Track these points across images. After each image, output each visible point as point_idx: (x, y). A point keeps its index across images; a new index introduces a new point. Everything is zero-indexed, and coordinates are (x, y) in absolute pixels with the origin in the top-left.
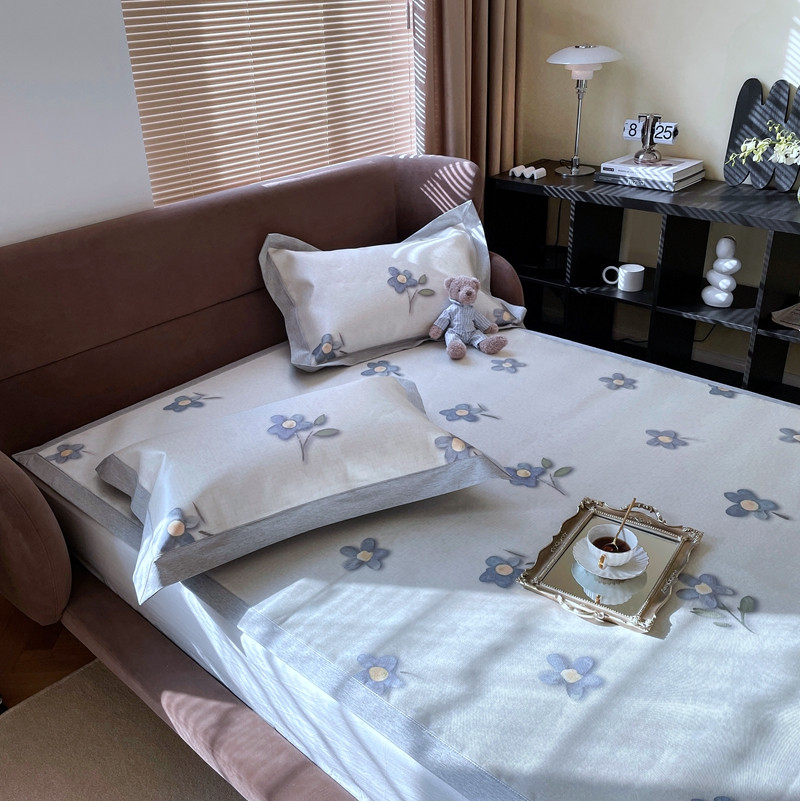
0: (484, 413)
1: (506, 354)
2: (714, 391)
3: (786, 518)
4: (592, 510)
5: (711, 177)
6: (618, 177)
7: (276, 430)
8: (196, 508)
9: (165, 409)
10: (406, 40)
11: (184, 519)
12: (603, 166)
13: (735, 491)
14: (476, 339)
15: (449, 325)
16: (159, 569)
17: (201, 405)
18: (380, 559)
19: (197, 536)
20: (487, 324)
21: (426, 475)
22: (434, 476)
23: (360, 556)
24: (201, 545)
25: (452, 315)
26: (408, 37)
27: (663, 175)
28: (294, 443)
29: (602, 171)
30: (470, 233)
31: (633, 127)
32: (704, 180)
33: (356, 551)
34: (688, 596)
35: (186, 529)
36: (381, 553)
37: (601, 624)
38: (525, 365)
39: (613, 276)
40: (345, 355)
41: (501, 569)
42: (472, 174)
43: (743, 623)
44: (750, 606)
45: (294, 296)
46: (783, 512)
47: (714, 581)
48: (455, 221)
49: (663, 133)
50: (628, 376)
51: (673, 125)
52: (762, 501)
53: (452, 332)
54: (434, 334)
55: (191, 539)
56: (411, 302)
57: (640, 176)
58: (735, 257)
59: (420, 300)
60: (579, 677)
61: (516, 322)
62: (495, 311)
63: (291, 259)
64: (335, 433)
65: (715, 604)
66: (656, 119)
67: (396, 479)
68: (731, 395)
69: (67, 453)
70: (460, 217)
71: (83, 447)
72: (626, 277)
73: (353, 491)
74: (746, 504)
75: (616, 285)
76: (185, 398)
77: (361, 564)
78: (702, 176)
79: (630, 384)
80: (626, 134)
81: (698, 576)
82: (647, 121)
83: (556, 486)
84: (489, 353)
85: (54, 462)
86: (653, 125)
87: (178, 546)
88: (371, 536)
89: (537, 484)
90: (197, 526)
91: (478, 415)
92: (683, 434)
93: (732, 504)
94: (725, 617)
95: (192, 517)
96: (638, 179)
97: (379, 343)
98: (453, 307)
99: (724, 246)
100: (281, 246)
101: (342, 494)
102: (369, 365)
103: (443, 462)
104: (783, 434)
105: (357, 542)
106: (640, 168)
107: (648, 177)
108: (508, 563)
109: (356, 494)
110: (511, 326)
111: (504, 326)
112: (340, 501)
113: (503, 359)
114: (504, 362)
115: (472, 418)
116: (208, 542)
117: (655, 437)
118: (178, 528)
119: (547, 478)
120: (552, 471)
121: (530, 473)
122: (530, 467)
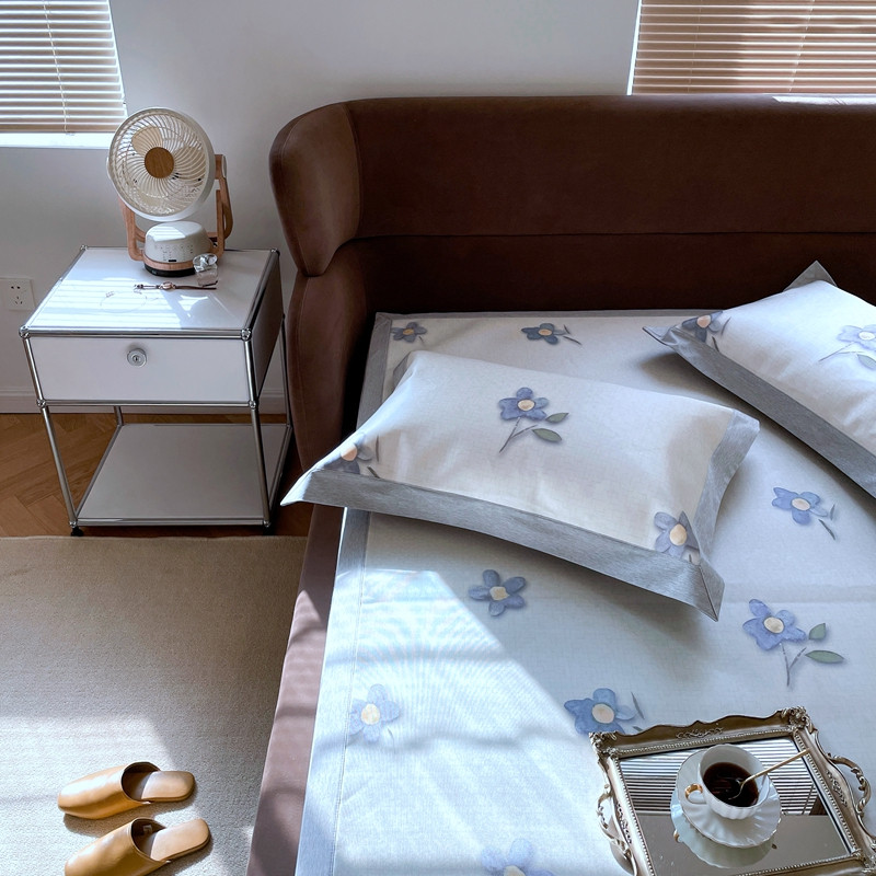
0: (827, 521)
7: (508, 404)
8: (378, 443)
9: (525, 330)
18: (508, 607)
22: (632, 555)
23: (494, 590)
24: (364, 481)
33: (497, 580)
35: (357, 457)
36: (516, 602)
41: (600, 709)
55: (357, 471)
64: (555, 440)
69: (410, 332)
76: (553, 327)
77: (488, 598)
85: (393, 336)
87: (341, 470)
88: (526, 577)
89: (774, 648)
90: (368, 461)
95: (368, 449)
103: (651, 547)
105: (507, 575)
108: (616, 711)
116: (372, 482)
118: (350, 452)
119: (794, 650)
120: (811, 647)
121: (781, 628)
122: (791, 623)
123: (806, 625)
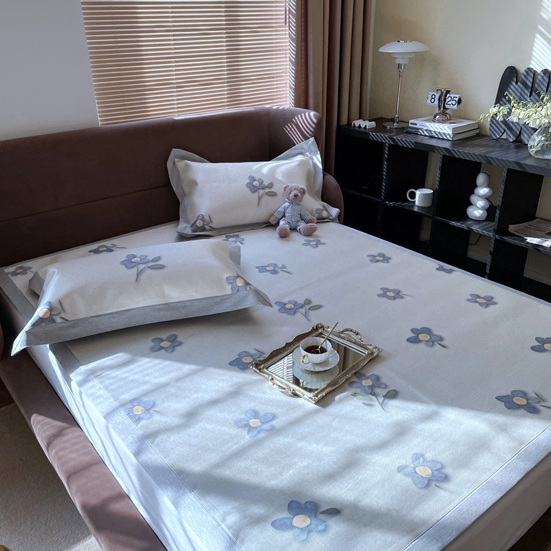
0: (284, 269)
1: (316, 236)
2: (439, 269)
3: (444, 347)
4: (320, 331)
5: (483, 133)
6: (418, 129)
7: (126, 262)
8: (60, 303)
9: (90, 252)
10: (284, 33)
11: (51, 309)
12: (411, 121)
13: (419, 328)
14: (299, 226)
15: (284, 216)
16: (27, 336)
17: (112, 251)
18: (174, 347)
19: (58, 320)
20: (309, 217)
21: (218, 299)
22: (222, 300)
23: (162, 344)
24: (60, 325)
25: (285, 209)
26: (285, 30)
27: (446, 129)
28: (134, 270)
29: (410, 125)
30: (312, 159)
31: (433, 97)
32: (478, 135)
33: (162, 340)
34: (355, 385)
35: (51, 314)
36: (176, 344)
37: (291, 396)
38: (325, 244)
39: (413, 195)
40: (212, 229)
41: (246, 359)
42: (315, 121)
43: (381, 405)
44: (393, 395)
45: (186, 189)
46: (443, 343)
47: (378, 378)
48: (303, 151)
49: (451, 102)
50: (387, 255)
51: (457, 96)
52: (434, 335)
53: (284, 220)
54: (272, 221)
55: (54, 321)
56: (260, 199)
57: (432, 129)
58: (489, 186)
59: (266, 198)
60: (260, 424)
61: (331, 218)
62: (317, 210)
63: (188, 166)
64: (162, 267)
65: (370, 392)
66: (448, 92)
67: (197, 300)
68: (450, 271)
69: (20, 271)
70: (307, 148)
71: (31, 268)
72: (420, 197)
73: (167, 304)
74: (421, 337)
75: (414, 202)
76: (105, 246)
77: (162, 348)
78: (477, 131)
79: (386, 259)
80: (429, 101)
81: (367, 375)
82: (442, 93)
83: (306, 315)
84: (305, 235)
85: (10, 276)
86: (446, 96)
87: (44, 324)
88: (175, 333)
89: (295, 313)
90: (59, 314)
91: (279, 270)
92: (404, 292)
93: (413, 335)
94: (371, 400)
95: (56, 307)
96: (430, 131)
97: (237, 224)
98: (287, 204)
99: (481, 179)
100: (184, 158)
101: (159, 305)
102: (226, 237)
103: (229, 292)
104: (471, 298)
105: (164, 336)
106: (437, 125)
107: (436, 130)
108: (252, 356)
109: (168, 306)
110: (327, 220)
111: (322, 220)
112: (158, 309)
113: (312, 239)
114: (312, 241)
115: (275, 272)
116: (65, 324)
117: (385, 293)
118: (46, 313)
119: (303, 310)
120: (308, 307)
121: (293, 306)
122: (295, 303)
123: (301, 301)
